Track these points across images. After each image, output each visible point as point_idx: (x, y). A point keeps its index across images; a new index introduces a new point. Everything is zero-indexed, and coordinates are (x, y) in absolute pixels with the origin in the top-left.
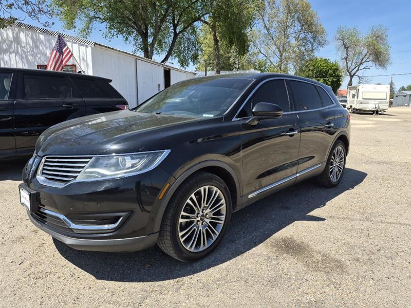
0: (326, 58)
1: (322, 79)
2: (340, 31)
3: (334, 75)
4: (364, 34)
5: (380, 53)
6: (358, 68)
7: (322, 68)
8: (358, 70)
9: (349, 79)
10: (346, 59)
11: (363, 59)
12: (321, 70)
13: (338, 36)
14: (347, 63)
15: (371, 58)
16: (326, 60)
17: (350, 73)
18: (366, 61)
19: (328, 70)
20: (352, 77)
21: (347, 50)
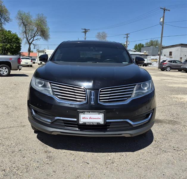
0: (9, 30)
1: (9, 44)
2: (20, 14)
3: (16, 42)
4: (34, 18)
5: (44, 31)
6: (33, 39)
7: (8, 36)
8: (33, 40)
9: (29, 46)
10: (25, 32)
11: (35, 33)
12: (8, 37)
13: (19, 16)
14: (26, 35)
15: (39, 34)
16: (9, 31)
17: (28, 42)
18: (36, 35)
19: (12, 38)
20: (30, 44)
21: (25, 27)
